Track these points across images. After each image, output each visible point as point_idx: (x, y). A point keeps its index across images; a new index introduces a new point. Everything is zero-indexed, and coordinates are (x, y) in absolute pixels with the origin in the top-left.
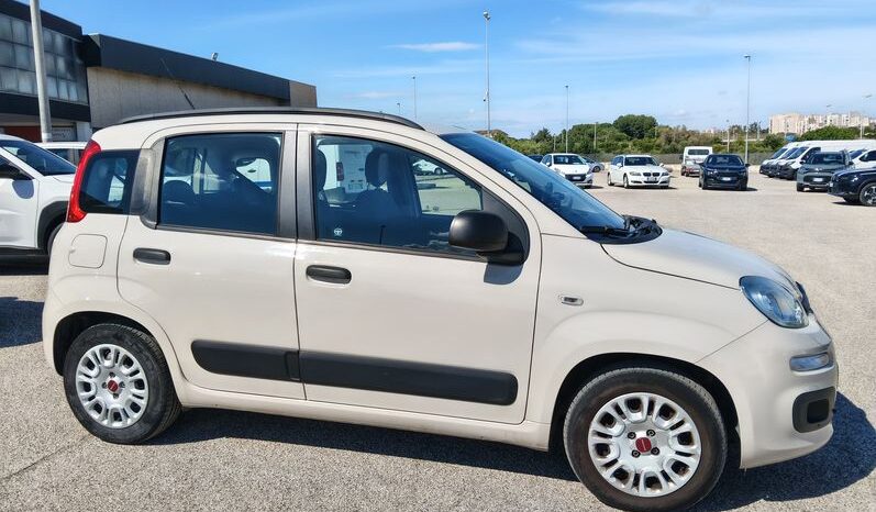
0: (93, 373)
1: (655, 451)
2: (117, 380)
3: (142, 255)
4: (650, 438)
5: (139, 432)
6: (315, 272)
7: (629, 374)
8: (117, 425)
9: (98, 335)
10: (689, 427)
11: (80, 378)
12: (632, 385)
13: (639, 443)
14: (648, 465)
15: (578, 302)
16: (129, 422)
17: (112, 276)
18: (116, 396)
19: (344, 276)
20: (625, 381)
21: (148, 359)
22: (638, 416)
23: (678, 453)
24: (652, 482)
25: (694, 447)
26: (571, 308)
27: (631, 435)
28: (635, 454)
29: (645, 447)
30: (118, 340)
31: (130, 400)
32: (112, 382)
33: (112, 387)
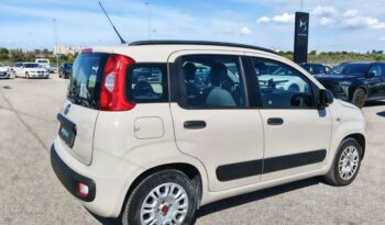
0: (153, 205)
1: (350, 164)
4: (349, 161)
10: (357, 154)
13: (347, 163)
15: (340, 120)
17: (172, 140)
18: (165, 214)
20: (346, 144)
23: (354, 163)
24: (350, 174)
26: (338, 122)
27: (346, 161)
28: (346, 167)
33: (165, 210)
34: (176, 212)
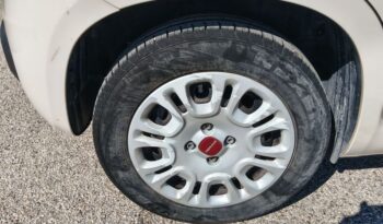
2: (218, 134)
9: (183, 55)
11: (137, 141)
18: (213, 159)
21: (306, 93)
31: (245, 163)
33: (212, 149)
34: (250, 160)
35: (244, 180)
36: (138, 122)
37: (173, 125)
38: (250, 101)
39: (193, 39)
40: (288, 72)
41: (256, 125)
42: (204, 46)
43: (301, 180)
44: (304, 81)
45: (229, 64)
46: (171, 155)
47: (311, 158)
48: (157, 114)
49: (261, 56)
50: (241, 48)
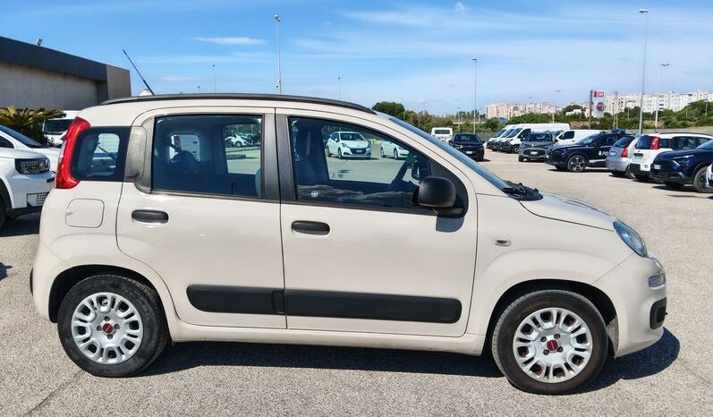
0: (89, 318)
1: (560, 350)
2: (111, 322)
3: (139, 215)
4: (557, 341)
5: (134, 366)
6: (300, 226)
7: (543, 295)
8: (112, 361)
9: (96, 285)
10: (584, 330)
11: (75, 323)
12: (546, 302)
13: (549, 344)
14: (555, 359)
15: (507, 244)
16: (124, 358)
17: (112, 234)
18: (110, 336)
19: (323, 228)
20: (541, 300)
21: (144, 304)
22: (549, 325)
23: (577, 349)
24: (558, 371)
25: (588, 344)
26: (501, 248)
27: (543, 339)
28: (546, 353)
29: (554, 347)
30: (116, 288)
31: (124, 339)
32: (106, 325)
35: (124, 349)
36: (77, 314)
37: (91, 316)
38: (123, 307)
39: (100, 279)
40: (135, 294)
41: (126, 318)
42: (103, 282)
43: (148, 349)
44: (143, 299)
45: (113, 289)
46: (90, 332)
47: (151, 336)
48: (86, 311)
49: (124, 287)
50: (117, 283)
